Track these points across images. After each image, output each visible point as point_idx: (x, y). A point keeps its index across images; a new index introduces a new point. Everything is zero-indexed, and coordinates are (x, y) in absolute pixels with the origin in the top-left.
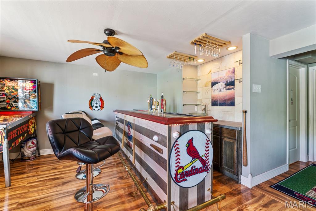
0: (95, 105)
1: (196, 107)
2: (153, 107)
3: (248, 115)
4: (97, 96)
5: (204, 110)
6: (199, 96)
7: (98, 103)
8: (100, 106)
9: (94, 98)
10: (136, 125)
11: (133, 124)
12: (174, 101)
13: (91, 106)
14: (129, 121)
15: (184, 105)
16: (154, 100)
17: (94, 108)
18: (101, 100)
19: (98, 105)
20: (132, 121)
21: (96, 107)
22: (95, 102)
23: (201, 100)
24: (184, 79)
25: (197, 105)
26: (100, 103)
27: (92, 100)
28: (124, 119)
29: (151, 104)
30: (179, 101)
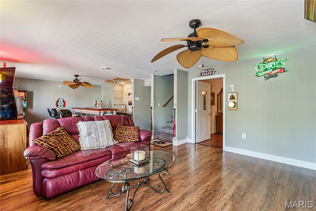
0: (60, 105)
1: (122, 106)
2: (97, 106)
3: (133, 108)
4: (61, 99)
5: (125, 107)
6: (124, 100)
7: (62, 103)
8: (63, 105)
9: (59, 101)
10: (88, 114)
11: (86, 114)
12: (110, 102)
13: (57, 106)
14: (84, 113)
15: (115, 105)
16: (98, 102)
17: (59, 106)
18: (64, 101)
19: (62, 105)
20: (86, 113)
21: (61, 106)
22: (60, 103)
23: (124, 102)
24: (115, 91)
25: (123, 105)
26: (63, 104)
27: (58, 102)
28: (80, 112)
29: (96, 104)
30: (113, 103)
